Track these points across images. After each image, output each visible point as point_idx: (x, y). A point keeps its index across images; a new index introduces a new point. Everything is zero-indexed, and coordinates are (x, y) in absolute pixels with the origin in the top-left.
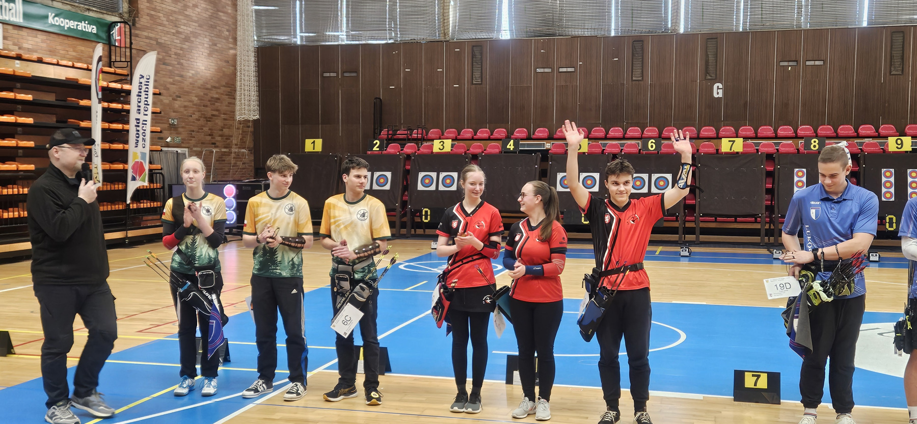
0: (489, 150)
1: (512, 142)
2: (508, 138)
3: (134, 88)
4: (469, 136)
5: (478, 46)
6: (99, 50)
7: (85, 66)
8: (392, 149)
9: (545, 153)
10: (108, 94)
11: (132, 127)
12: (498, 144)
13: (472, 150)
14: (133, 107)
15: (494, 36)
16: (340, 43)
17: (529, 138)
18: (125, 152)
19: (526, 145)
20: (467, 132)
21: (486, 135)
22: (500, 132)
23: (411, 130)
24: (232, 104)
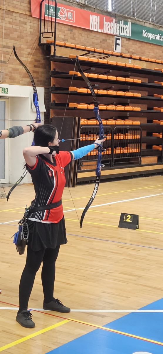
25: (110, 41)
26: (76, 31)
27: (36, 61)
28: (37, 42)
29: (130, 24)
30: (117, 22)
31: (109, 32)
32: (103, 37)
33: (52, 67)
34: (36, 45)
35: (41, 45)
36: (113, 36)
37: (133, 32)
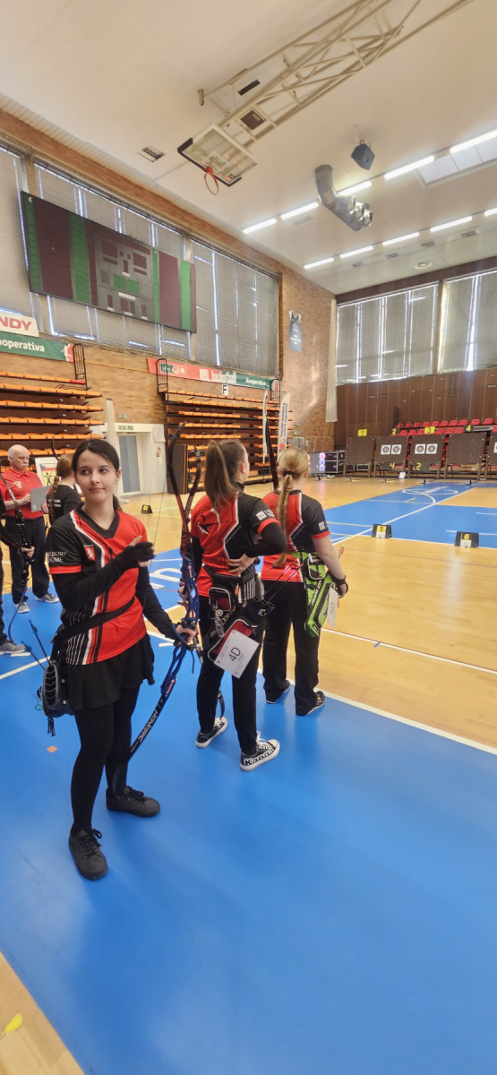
0: (456, 432)
1: (469, 427)
2: (468, 425)
3: (281, 410)
4: (445, 425)
5: (453, 377)
6: (266, 393)
7: (260, 401)
8: (403, 433)
9: (489, 433)
10: (271, 413)
11: (280, 428)
12: (462, 428)
13: (446, 433)
14: (280, 418)
15: (464, 369)
16: (378, 380)
17: (480, 425)
18: (277, 439)
19: (478, 428)
20: (444, 423)
21: (455, 424)
22: (463, 422)
23: (413, 423)
24: (324, 415)
25: (218, 387)
26: (188, 382)
27: (156, 405)
28: (156, 391)
29: (234, 374)
30: (224, 373)
31: (217, 381)
32: (213, 385)
33: (167, 409)
34: (156, 394)
35: (159, 393)
36: (221, 383)
37: (238, 380)
